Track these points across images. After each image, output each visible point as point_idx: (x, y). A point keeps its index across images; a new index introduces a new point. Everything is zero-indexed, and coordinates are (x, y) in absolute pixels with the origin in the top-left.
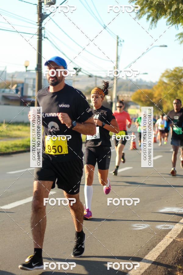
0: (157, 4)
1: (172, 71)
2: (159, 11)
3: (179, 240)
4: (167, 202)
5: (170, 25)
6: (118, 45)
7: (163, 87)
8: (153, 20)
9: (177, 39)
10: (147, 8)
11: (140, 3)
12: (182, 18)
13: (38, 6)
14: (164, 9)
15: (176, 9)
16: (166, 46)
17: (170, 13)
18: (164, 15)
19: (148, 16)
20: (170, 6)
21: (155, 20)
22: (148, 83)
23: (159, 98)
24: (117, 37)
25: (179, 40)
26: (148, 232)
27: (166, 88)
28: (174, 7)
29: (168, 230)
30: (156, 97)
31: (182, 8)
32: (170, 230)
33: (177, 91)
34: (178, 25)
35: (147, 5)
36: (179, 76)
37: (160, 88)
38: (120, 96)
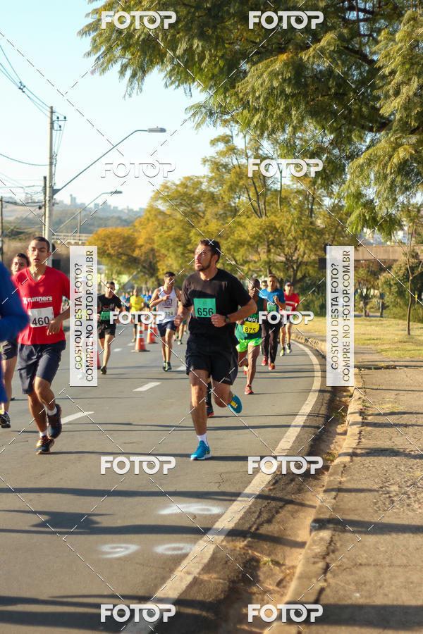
0: (143, 39)
1: (177, 186)
2: (148, 54)
3: (205, 577)
4: (176, 490)
5: (174, 86)
6: (52, 128)
7: (156, 223)
8: (134, 76)
9: (190, 118)
10: (119, 48)
11: (104, 36)
12: (198, 70)
14: (159, 50)
15: (185, 51)
16: (163, 131)
17: (172, 60)
18: (158, 63)
19: (122, 66)
20: (173, 44)
21: (140, 74)
22: (121, 211)
23: (148, 246)
24: (49, 110)
25: (192, 119)
26: (137, 563)
27: (163, 225)
28: (182, 47)
29: (181, 555)
30: (142, 246)
31: (200, 48)
32: (186, 555)
33: (190, 231)
34: (192, 87)
35: (119, 43)
36: (193, 198)
37: (150, 224)
38: (59, 242)
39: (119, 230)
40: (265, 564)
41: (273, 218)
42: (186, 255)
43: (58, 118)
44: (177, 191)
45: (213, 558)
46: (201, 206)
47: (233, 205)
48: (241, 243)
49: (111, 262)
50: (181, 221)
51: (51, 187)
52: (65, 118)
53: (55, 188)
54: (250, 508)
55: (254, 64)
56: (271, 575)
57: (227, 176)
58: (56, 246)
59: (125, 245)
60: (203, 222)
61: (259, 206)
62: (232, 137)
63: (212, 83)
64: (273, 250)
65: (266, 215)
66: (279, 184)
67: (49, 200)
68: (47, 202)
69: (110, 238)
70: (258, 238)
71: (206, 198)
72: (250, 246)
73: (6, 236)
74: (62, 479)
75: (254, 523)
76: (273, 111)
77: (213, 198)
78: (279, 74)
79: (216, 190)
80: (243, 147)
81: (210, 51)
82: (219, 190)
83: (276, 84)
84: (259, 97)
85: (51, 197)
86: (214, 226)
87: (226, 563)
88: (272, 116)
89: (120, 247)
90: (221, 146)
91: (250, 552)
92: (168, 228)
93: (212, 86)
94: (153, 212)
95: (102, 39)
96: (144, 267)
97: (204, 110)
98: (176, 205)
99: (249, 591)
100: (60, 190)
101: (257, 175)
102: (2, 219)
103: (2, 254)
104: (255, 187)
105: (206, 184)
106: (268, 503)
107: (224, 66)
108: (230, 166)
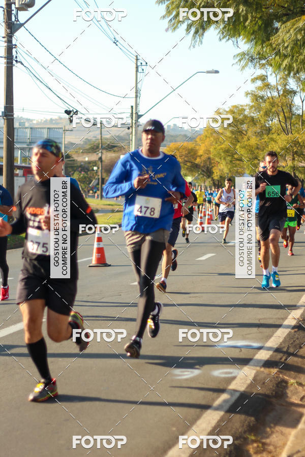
0: (203, 6)
1: (227, 112)
5: (225, 40)
6: (137, 71)
7: (212, 139)
8: (196, 32)
9: (237, 62)
11: (175, 4)
12: (243, 27)
13: (5, 10)
15: (234, 14)
16: (217, 72)
17: (223, 21)
18: (214, 23)
19: (188, 26)
21: (201, 31)
22: (187, 130)
23: (207, 156)
24: (135, 58)
25: (239, 63)
26: (200, 383)
27: (217, 140)
29: (231, 377)
30: (201, 156)
31: (245, 12)
32: (234, 378)
33: (236, 145)
34: (238, 40)
36: (238, 121)
37: (208, 139)
39: (185, 144)
40: (292, 385)
41: (296, 135)
42: (234, 162)
43: (141, 64)
45: (255, 379)
46: (245, 127)
47: (268, 126)
50: (230, 138)
51: (136, 113)
53: (139, 114)
54: (281, 344)
55: (284, 22)
56: (296, 393)
57: (263, 105)
59: (189, 155)
60: (245, 138)
61: (286, 126)
62: (267, 76)
63: (253, 37)
64: (296, 159)
65: (291, 133)
66: (301, 110)
67: (135, 123)
69: (178, 150)
70: (286, 149)
71: (248, 121)
73: (103, 148)
75: (284, 355)
76: (298, 57)
77: (253, 121)
78: (302, 30)
79: (255, 115)
80: (275, 84)
81: (252, 13)
82: (257, 115)
83: (299, 37)
84: (287, 47)
85: (137, 121)
86: (254, 141)
87: (264, 383)
88: (297, 60)
89: (186, 157)
90: (259, 83)
91: (281, 376)
93: (252, 39)
94: (210, 132)
96: (203, 171)
97: (247, 57)
100: (143, 115)
101: (285, 104)
102: (101, 137)
103: (101, 162)
104: (284, 113)
105: (248, 110)
106: (294, 341)
107: (262, 24)
108: (265, 98)
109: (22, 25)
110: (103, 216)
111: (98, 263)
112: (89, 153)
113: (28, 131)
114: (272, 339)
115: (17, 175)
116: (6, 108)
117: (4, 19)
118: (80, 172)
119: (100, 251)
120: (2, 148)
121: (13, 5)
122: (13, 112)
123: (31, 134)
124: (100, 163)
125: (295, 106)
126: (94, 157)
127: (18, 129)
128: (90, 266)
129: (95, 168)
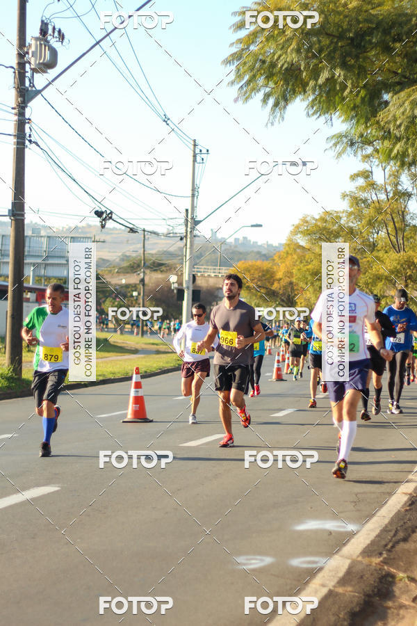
0: (286, 69)
1: (316, 220)
2: (291, 83)
3: (340, 590)
4: (311, 508)
5: (316, 116)
6: (195, 161)
7: (295, 257)
8: (276, 105)
9: (331, 147)
10: (263, 78)
11: (248, 65)
12: (340, 99)
13: (17, 72)
14: (302, 79)
15: (327, 80)
17: (314, 90)
18: (300, 93)
19: (265, 95)
20: (315, 74)
21: (282, 103)
22: (261, 246)
23: (287, 280)
24: (192, 143)
25: (333, 148)
26: (272, 575)
27: (302, 259)
28: (324, 76)
29: (316, 568)
30: (281, 279)
31: (342, 77)
32: (321, 569)
34: (333, 117)
35: (263, 72)
37: (290, 257)
38: (199, 274)
39: (259, 263)
40: (401, 580)
41: (411, 253)
43: (201, 151)
44: (316, 225)
45: (349, 572)
47: (371, 240)
48: (378, 278)
49: (250, 294)
51: (192, 218)
52: (208, 151)
53: (197, 219)
54: (386, 526)
55: (396, 93)
56: (407, 591)
57: (366, 211)
58: (197, 278)
59: (264, 278)
61: (397, 241)
62: (372, 172)
63: (353, 113)
64: (410, 285)
65: (404, 250)
67: (191, 232)
68: (188, 233)
69: (249, 271)
70: (396, 272)
71: (345, 232)
72: (388, 280)
73: (146, 267)
74: (198, 494)
75: (390, 541)
76: (414, 140)
77: (352, 233)
79: (355, 225)
80: (383, 182)
81: (353, 80)
82: (358, 225)
84: (401, 125)
87: (362, 577)
88: (413, 145)
89: (259, 280)
90: (361, 181)
91: (386, 567)
92: (307, 262)
93: (353, 117)
94: (292, 247)
95: (246, 68)
96: (283, 301)
97: (345, 140)
98: (315, 240)
99: (385, 605)
100: (201, 221)
101: (396, 211)
102: (144, 251)
103: (144, 285)
104: (394, 223)
105: (345, 218)
106: (404, 523)
107: (365, 96)
108: (369, 201)
109: (39, 92)
110: (144, 358)
111: (135, 418)
112: (128, 273)
113: (44, 241)
114: (375, 519)
115: (28, 300)
116: (14, 204)
117: (15, 83)
118: (114, 299)
119: (139, 400)
120: (8, 263)
121: (27, 65)
122: (23, 210)
123: (49, 244)
124: (142, 287)
125: (410, 213)
126: (133, 279)
127: (30, 237)
128: (124, 422)
129: (135, 294)
